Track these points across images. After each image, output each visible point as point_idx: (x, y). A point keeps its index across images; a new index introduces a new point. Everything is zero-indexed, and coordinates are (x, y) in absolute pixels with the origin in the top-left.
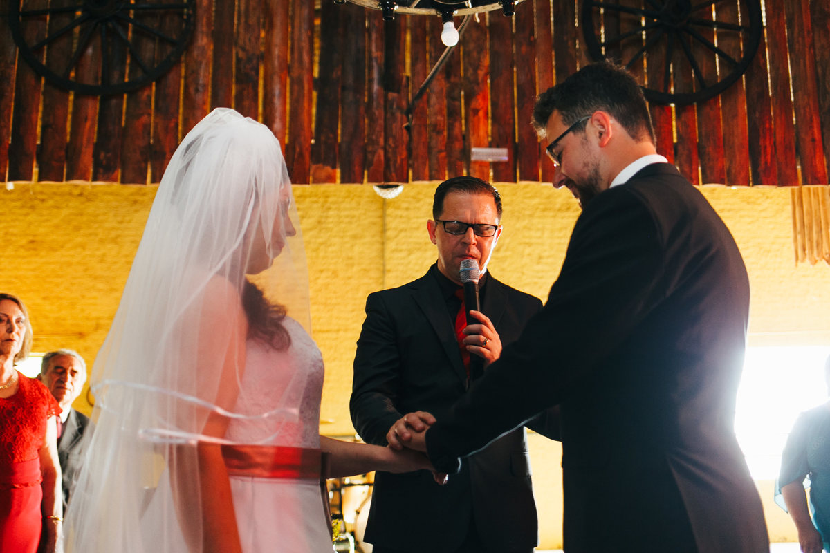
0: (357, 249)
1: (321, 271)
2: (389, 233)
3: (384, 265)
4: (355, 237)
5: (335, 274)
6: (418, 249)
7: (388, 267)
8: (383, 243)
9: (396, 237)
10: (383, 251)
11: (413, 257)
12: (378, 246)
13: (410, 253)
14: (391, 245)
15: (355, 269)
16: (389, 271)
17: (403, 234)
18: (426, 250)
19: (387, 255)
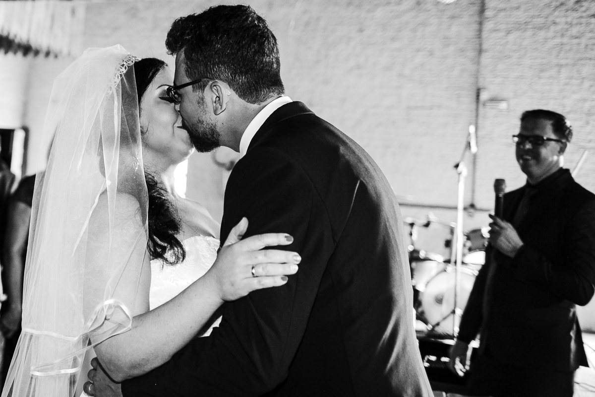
0: (455, 29)
1: (418, 51)
2: (488, 13)
3: (481, 45)
4: (453, 17)
5: (431, 53)
6: (518, 29)
7: (485, 46)
8: (481, 24)
9: (495, 16)
10: (480, 31)
11: (511, 37)
12: (475, 26)
13: (508, 32)
14: (488, 25)
15: (451, 49)
16: (486, 51)
17: (502, 14)
18: (525, 30)
19: (485, 34)
